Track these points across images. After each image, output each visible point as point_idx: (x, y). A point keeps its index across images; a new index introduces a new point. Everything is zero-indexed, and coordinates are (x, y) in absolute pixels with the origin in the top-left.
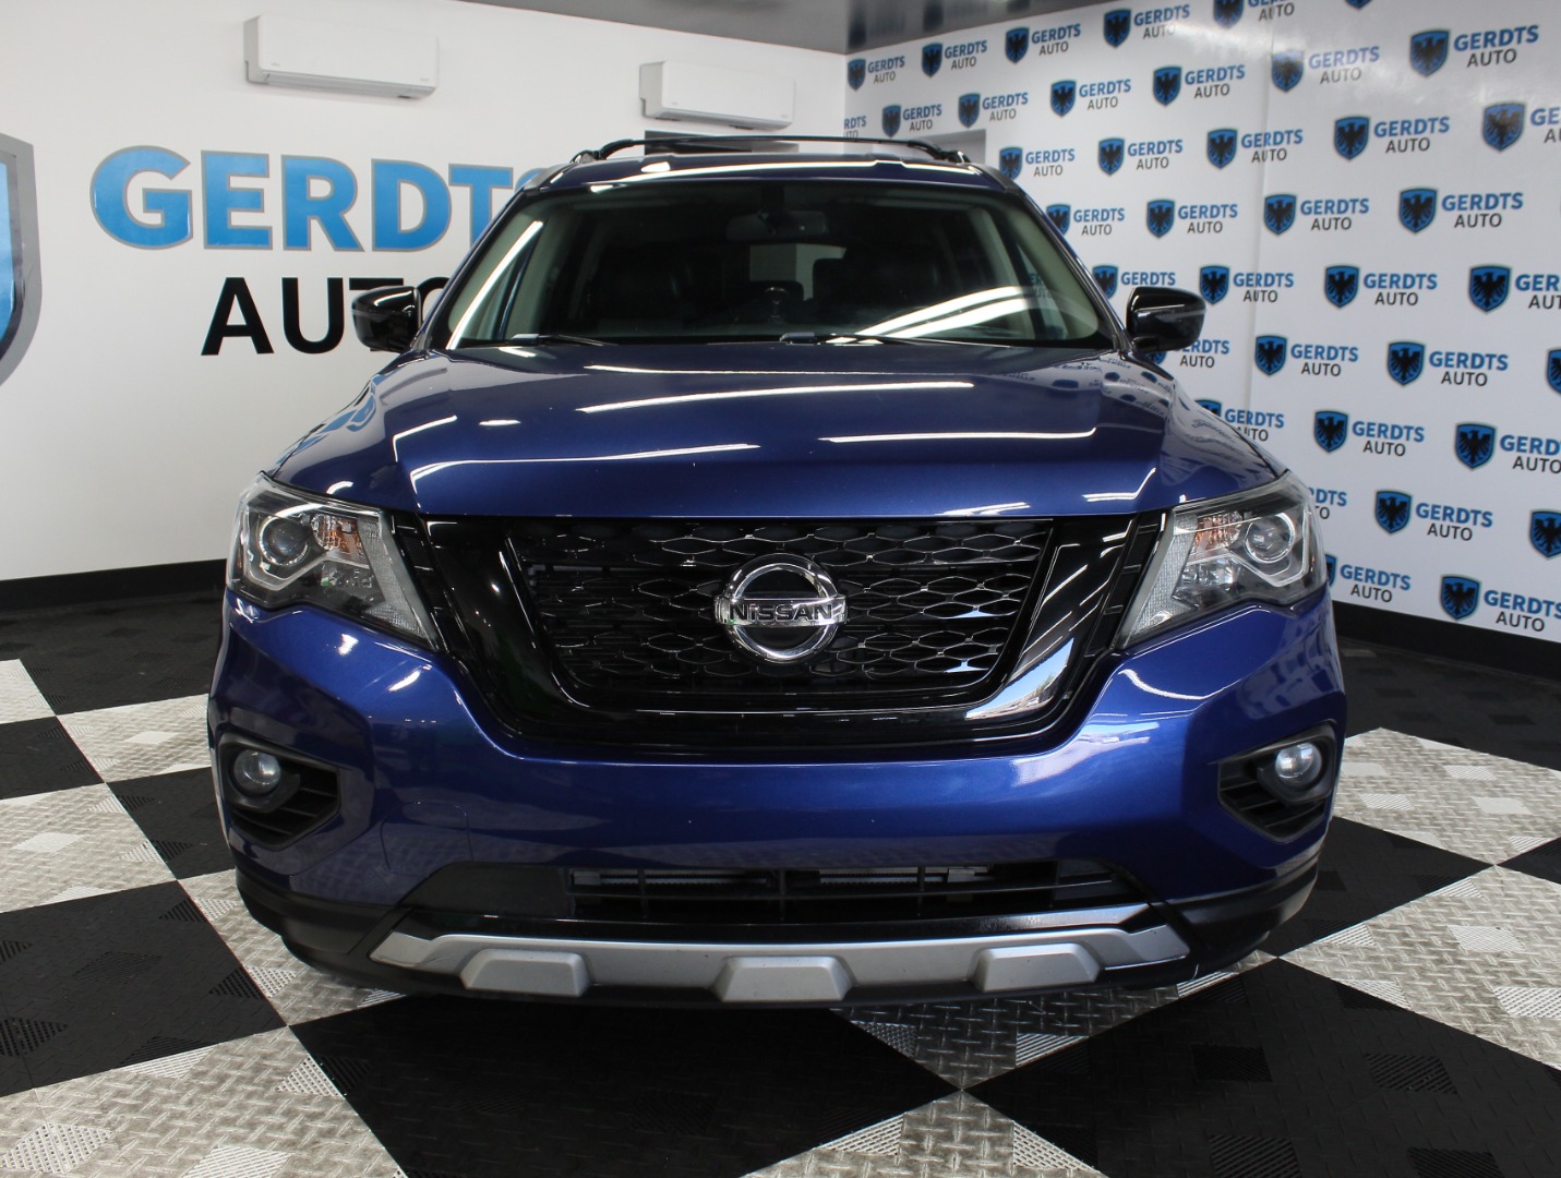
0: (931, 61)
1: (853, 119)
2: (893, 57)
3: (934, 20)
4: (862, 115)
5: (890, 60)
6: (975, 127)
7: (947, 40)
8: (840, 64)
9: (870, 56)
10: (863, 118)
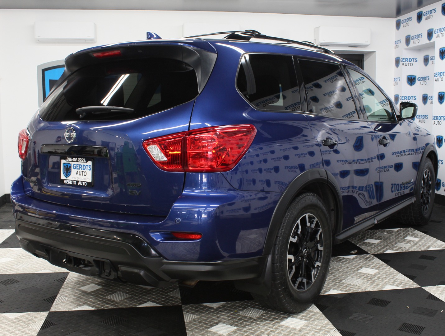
0: (419, 17)
1: (397, 41)
2: (408, 18)
3: (420, 4)
4: (399, 39)
5: (408, 19)
6: (432, 41)
7: (424, 9)
8: (393, 21)
9: (402, 18)
10: (400, 40)
